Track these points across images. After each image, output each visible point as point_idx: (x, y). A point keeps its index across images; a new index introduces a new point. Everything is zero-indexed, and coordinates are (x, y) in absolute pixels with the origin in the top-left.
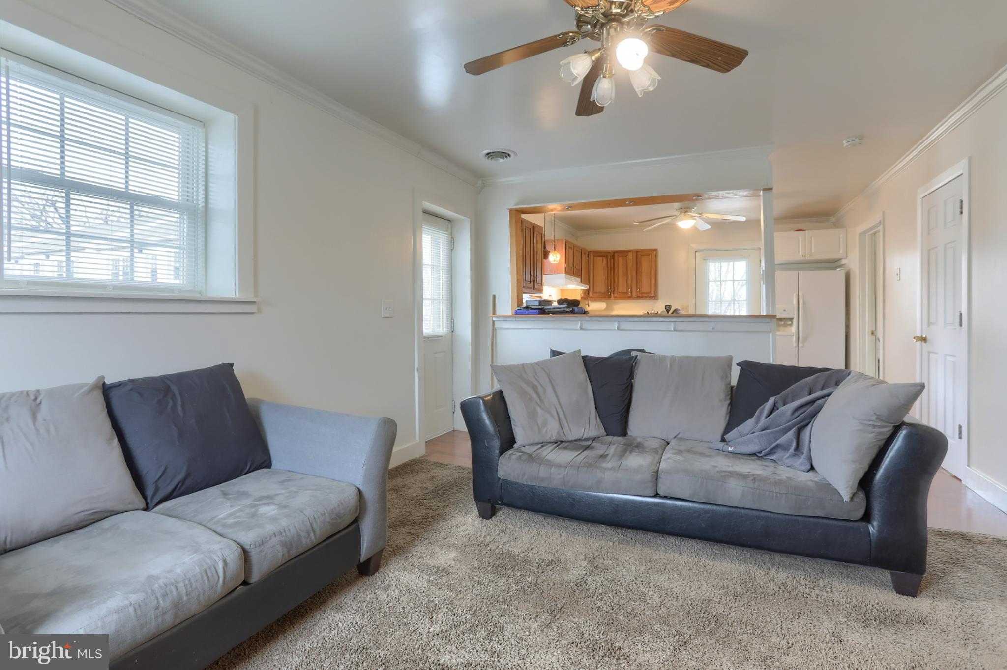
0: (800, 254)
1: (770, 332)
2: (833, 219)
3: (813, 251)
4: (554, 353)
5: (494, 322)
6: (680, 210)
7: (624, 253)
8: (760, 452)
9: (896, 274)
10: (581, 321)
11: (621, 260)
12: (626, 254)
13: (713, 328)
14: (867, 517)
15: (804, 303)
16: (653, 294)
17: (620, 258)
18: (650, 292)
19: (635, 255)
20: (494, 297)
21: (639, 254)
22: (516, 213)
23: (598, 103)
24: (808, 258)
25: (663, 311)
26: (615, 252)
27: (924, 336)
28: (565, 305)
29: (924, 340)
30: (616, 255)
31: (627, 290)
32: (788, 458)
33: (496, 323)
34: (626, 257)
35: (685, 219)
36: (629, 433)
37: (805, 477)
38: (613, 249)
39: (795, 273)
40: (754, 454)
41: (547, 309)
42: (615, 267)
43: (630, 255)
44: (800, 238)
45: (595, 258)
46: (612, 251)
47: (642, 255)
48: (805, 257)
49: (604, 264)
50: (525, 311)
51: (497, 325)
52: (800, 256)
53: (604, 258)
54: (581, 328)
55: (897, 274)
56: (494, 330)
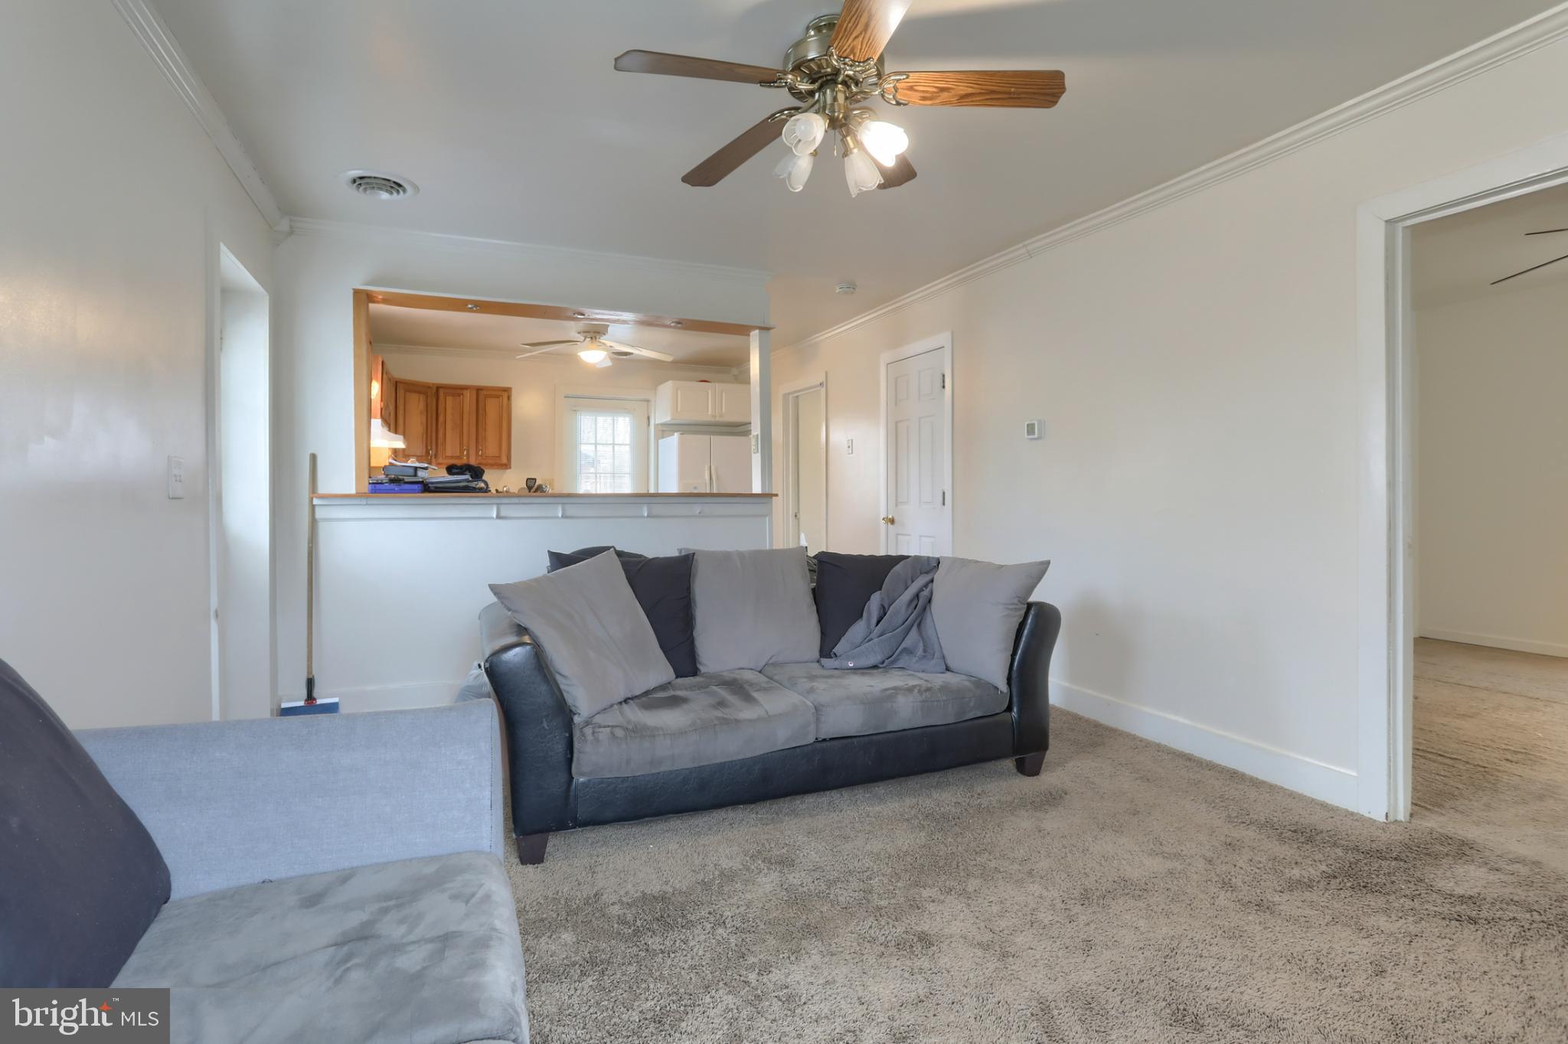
0: (710, 413)
1: (766, 516)
2: (735, 371)
3: (723, 411)
4: (559, 561)
5: (313, 507)
6: (585, 334)
7: (457, 390)
8: (883, 662)
9: (846, 447)
10: (498, 504)
11: (449, 399)
12: (460, 392)
13: (700, 513)
14: (1009, 709)
15: (718, 478)
16: (504, 460)
17: (448, 397)
18: (499, 457)
19: (474, 392)
20: (313, 458)
21: (482, 393)
22: (363, 298)
23: (790, 185)
24: (718, 419)
25: (522, 488)
26: (439, 388)
27: (891, 517)
28: (467, 477)
29: (892, 521)
30: (441, 392)
31: (462, 451)
32: (917, 661)
33: (317, 510)
34: (459, 396)
35: (591, 349)
36: (703, 669)
37: (939, 679)
38: (434, 382)
39: (706, 437)
40: (875, 667)
41: (432, 483)
42: (439, 411)
43: (467, 393)
44: (710, 392)
45: (408, 394)
46: (433, 384)
47: (487, 396)
48: (715, 417)
49: (422, 406)
50: (392, 486)
51: (320, 513)
52: (708, 415)
53: (421, 395)
54: (499, 517)
55: (849, 447)
56: (314, 522)
